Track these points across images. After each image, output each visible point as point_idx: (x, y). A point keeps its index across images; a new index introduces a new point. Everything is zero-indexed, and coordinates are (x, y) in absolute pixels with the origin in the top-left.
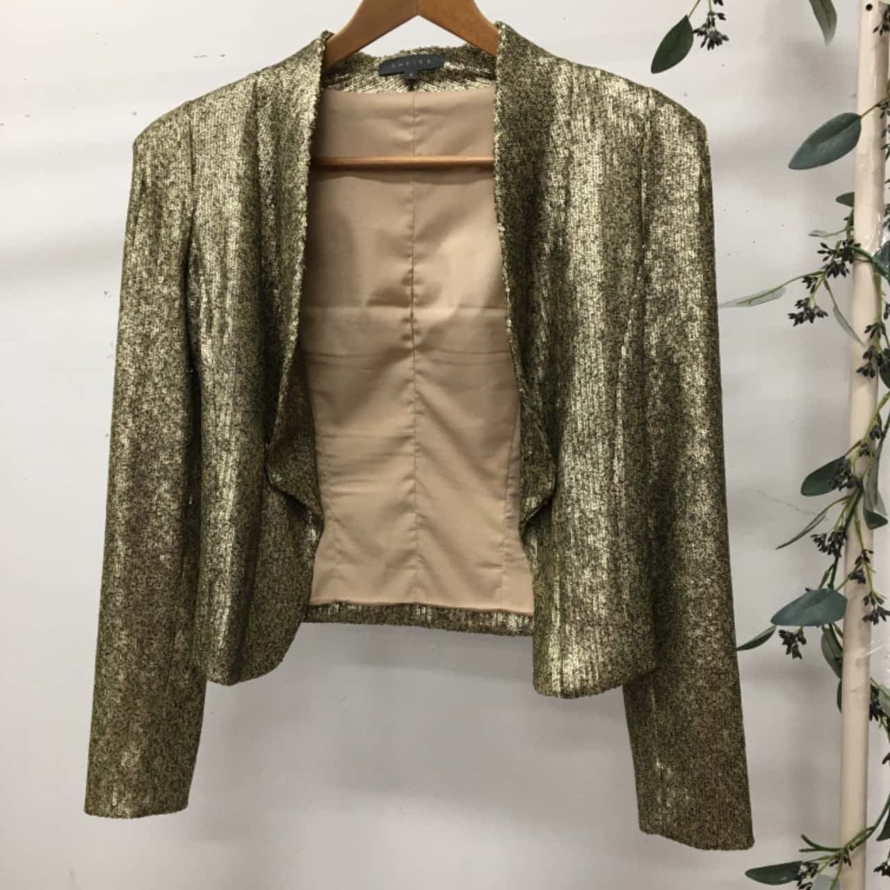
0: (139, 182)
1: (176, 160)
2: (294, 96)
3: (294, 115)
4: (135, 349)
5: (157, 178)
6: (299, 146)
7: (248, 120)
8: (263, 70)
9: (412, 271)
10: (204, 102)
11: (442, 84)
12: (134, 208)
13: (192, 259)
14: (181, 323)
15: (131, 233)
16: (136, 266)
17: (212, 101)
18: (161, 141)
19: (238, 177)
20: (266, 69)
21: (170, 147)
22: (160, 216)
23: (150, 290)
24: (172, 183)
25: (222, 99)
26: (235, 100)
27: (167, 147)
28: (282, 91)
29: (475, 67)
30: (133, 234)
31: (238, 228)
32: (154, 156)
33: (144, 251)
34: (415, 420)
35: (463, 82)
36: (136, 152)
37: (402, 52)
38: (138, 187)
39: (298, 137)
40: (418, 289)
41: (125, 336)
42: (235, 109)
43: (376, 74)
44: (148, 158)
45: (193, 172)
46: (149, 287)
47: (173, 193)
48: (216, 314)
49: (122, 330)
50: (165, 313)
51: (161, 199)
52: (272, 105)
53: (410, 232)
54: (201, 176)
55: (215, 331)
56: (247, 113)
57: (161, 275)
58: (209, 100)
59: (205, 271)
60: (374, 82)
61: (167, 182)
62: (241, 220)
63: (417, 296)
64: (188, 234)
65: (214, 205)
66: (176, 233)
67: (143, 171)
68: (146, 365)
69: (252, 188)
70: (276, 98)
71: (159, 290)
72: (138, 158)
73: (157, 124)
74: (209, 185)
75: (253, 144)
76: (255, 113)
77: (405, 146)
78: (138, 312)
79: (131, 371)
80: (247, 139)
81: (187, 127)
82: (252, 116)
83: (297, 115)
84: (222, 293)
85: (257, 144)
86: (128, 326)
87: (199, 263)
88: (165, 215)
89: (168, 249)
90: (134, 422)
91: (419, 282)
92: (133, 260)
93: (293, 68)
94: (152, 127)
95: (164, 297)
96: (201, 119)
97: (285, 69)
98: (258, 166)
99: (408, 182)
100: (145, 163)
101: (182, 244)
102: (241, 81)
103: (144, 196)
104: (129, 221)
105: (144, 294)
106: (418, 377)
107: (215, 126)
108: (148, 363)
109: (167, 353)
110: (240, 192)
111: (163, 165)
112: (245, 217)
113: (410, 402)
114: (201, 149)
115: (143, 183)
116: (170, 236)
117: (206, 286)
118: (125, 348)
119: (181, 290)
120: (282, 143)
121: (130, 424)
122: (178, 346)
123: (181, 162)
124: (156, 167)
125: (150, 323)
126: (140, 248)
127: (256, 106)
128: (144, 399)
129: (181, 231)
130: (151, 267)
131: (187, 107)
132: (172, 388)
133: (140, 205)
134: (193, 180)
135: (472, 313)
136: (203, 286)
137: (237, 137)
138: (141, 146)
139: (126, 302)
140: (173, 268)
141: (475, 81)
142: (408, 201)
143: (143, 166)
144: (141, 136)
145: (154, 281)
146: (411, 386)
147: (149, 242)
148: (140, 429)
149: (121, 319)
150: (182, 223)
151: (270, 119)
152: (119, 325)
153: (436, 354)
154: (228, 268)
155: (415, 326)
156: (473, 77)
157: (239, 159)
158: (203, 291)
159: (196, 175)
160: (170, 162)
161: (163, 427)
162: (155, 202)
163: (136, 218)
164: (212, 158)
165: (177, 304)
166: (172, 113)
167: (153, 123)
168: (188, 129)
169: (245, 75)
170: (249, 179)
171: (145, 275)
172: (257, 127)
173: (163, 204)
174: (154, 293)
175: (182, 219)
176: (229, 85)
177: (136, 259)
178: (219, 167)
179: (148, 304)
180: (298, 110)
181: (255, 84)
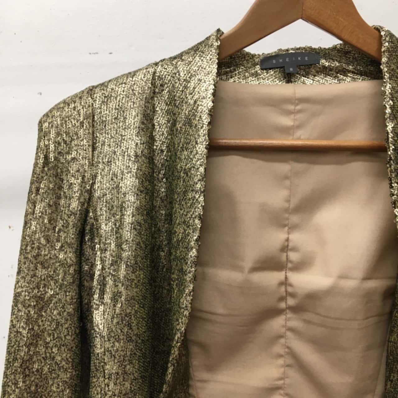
0: (42, 156)
1: (78, 138)
2: (192, 85)
3: (192, 102)
4: (29, 311)
5: (60, 153)
6: (198, 130)
7: (146, 105)
8: (162, 61)
9: (287, 240)
10: (107, 87)
11: (317, 78)
12: (36, 179)
13: (88, 228)
14: (75, 287)
15: (32, 203)
16: (35, 232)
17: (114, 87)
18: (64, 120)
19: (136, 156)
20: (164, 60)
21: (73, 126)
22: (60, 188)
23: (47, 255)
24: (74, 159)
25: (123, 85)
26: (135, 87)
27: (70, 126)
28: (179, 80)
29: (348, 64)
30: (34, 204)
31: (134, 203)
32: (58, 134)
33: (44, 218)
34: (284, 373)
35: (336, 77)
36: (40, 130)
37: (280, 50)
38: (41, 161)
39: (196, 122)
40: (294, 256)
41: (21, 299)
42: (135, 95)
43: (258, 68)
44: (52, 135)
45: (94, 149)
46: (46, 253)
47: (74, 167)
48: (110, 282)
49: (18, 293)
50: (60, 277)
51: (62, 172)
52: (169, 91)
53: (286, 205)
54: (100, 153)
55: (107, 298)
56: (146, 98)
57: (58, 241)
58: (111, 86)
59: (100, 240)
60: (256, 75)
61: (69, 157)
62: (137, 195)
63: (291, 262)
64: (86, 205)
65: (112, 179)
66: (75, 205)
67: (47, 147)
68: (39, 326)
69: (148, 165)
70: (173, 86)
71: (55, 255)
72: (42, 134)
73: (62, 105)
74: (108, 162)
75: (150, 126)
76: (152, 98)
77: (286, 131)
78: (34, 275)
79: (25, 332)
80: (145, 122)
81: (90, 109)
82: (150, 101)
83: (195, 102)
84: (116, 262)
85: (154, 125)
86: (24, 289)
87: (94, 231)
88: (65, 187)
89: (66, 218)
90: (24, 382)
91: (294, 249)
92: (33, 227)
93: (190, 59)
94: (57, 107)
95: (60, 262)
96: (103, 102)
97: (183, 60)
98: (153, 145)
99: (285, 161)
100: (49, 140)
101: (81, 214)
102: (141, 69)
103: (46, 169)
104: (30, 192)
105: (41, 259)
106: (289, 334)
107: (116, 109)
108: (41, 323)
109: (59, 314)
110: (138, 169)
111: (65, 142)
112: (141, 192)
113: (281, 356)
114: (102, 129)
115: (46, 157)
116: (69, 207)
117: (101, 254)
118: (19, 310)
119: (76, 257)
120: (178, 126)
121: (21, 384)
122: (70, 309)
123: (83, 140)
124: (59, 144)
125: (45, 286)
126: (40, 217)
127: (154, 93)
128: (35, 359)
129: (80, 202)
130: (50, 233)
131: (91, 91)
132: (63, 348)
133: (42, 177)
134: (93, 156)
135: (350, 284)
136: (99, 253)
137: (136, 120)
138: (46, 124)
139: (23, 267)
140: (71, 235)
141: (347, 76)
142: (286, 178)
143: (47, 143)
144: (47, 115)
145: (52, 246)
146: (282, 341)
147: (49, 211)
148: (29, 388)
149: (18, 282)
150: (81, 194)
151: (167, 104)
152: (15, 288)
153: (308, 316)
154: (124, 240)
155: (290, 289)
156: (344, 72)
157: (138, 140)
158: (98, 259)
159: (96, 153)
160: (72, 140)
161: (52, 385)
162: (57, 175)
163: (38, 190)
164: (112, 137)
165: (72, 270)
166: (76, 95)
167: (59, 104)
168: (90, 111)
169: (144, 65)
170: (146, 157)
171: (43, 241)
172: (154, 111)
173: (64, 177)
174: (50, 258)
175: (82, 191)
176: (130, 73)
177: (36, 227)
178: (118, 145)
179: (44, 268)
180: (196, 97)
181: (155, 73)
